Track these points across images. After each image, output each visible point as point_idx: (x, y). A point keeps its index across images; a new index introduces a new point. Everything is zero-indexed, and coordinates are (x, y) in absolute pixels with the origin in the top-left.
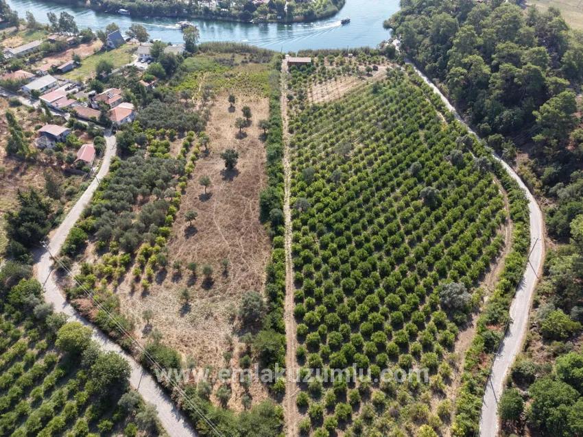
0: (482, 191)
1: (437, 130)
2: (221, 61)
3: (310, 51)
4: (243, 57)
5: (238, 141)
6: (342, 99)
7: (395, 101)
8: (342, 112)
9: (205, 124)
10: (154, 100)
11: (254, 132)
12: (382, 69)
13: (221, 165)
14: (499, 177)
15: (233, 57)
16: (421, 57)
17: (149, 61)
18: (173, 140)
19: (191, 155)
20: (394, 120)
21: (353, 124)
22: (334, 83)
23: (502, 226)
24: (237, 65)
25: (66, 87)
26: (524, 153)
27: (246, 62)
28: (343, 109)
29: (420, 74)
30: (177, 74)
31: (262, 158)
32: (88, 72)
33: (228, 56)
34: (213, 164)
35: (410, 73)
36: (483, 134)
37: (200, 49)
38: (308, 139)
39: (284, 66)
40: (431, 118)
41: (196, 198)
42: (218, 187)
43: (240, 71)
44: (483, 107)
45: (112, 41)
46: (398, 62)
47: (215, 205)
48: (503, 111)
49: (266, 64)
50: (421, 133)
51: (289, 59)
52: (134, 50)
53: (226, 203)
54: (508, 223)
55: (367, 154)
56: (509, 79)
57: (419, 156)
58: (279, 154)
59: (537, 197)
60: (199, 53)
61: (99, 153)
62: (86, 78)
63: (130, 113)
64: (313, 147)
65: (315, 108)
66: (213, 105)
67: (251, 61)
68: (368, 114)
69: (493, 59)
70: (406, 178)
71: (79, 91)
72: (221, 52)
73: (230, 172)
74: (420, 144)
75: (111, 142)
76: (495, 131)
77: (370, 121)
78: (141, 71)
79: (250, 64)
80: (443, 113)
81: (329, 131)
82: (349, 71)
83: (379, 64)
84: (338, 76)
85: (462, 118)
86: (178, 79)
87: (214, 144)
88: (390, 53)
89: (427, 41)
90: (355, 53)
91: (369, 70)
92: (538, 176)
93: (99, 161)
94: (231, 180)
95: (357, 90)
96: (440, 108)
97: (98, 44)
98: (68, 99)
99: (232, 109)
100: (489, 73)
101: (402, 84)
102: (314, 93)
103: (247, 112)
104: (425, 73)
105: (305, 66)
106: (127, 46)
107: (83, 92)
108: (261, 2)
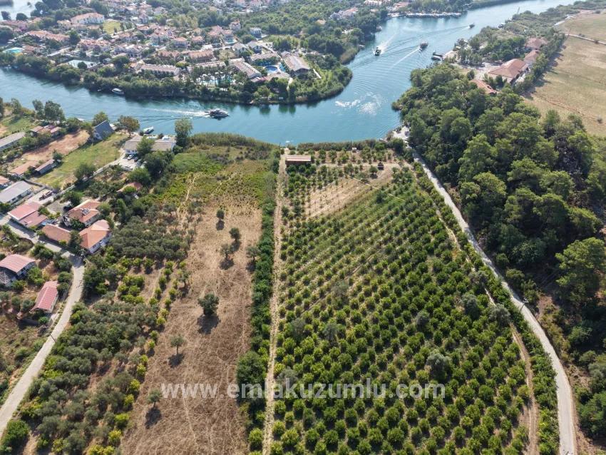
0: (500, 354)
1: (448, 259)
2: (215, 157)
3: (311, 145)
4: (240, 151)
5: (223, 271)
6: (343, 211)
7: (401, 214)
8: (341, 230)
9: (187, 248)
10: (134, 218)
11: (241, 259)
12: (389, 166)
13: (198, 312)
14: (520, 331)
15: (228, 151)
16: (431, 156)
17: (137, 158)
18: (149, 271)
19: (166, 296)
20: (399, 242)
21: (352, 247)
22: (334, 187)
23: (525, 408)
24: (231, 162)
25: (40, 195)
26: (547, 296)
27: (242, 158)
28: (343, 225)
29: (430, 175)
30: (163, 179)
31: (247, 298)
32: (64, 179)
33: (223, 150)
34: (190, 307)
35: (420, 175)
36: (501, 267)
37: (193, 141)
38: (302, 268)
39: (282, 165)
40: (442, 241)
41: (165, 362)
42: (193, 344)
43: (234, 172)
44: (499, 233)
45: (100, 131)
46: (406, 158)
47: (186, 373)
48: (521, 241)
49: (263, 161)
50: (431, 261)
51: (287, 157)
52: (120, 144)
53: (199, 371)
54: (531, 403)
55: (368, 294)
57: (427, 299)
58: (267, 294)
59: (565, 364)
60: (191, 147)
61: (62, 294)
62: (64, 183)
63: (104, 236)
64: (306, 282)
65: (313, 225)
66: (199, 220)
67: (246, 157)
68: (370, 234)
69: (508, 176)
70: (411, 333)
71: (55, 200)
72: (215, 145)
73: (209, 319)
74: (428, 280)
75: (78, 274)
76: (512, 263)
77: (372, 243)
78: (126, 171)
79: (246, 161)
80: (455, 232)
81: (326, 257)
82: (352, 171)
83: (385, 161)
84: (339, 179)
85: (476, 240)
86: (164, 184)
87: (195, 278)
88: (398, 147)
89: (437, 136)
90: (359, 147)
91: (373, 170)
92: (566, 332)
93: (61, 304)
94: (209, 332)
95: (359, 197)
96: (452, 224)
97: (83, 136)
98: (40, 215)
99: (220, 226)
100: (505, 193)
101: (411, 189)
102: (312, 201)
103: (235, 234)
104: (435, 175)
105: (304, 166)
106: (117, 137)
107: (58, 202)
108: (262, 79)
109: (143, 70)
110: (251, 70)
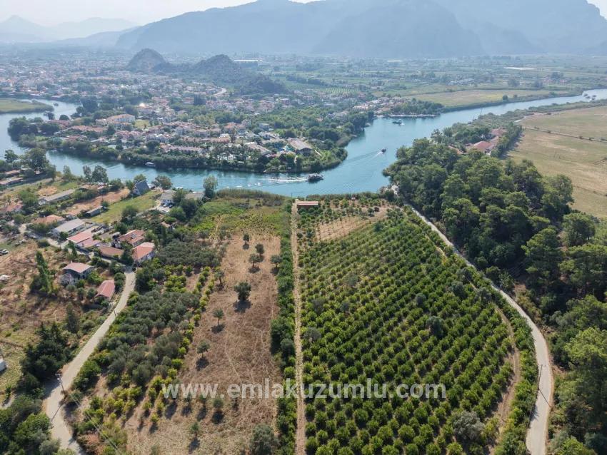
0: (486, 320)
1: (438, 264)
2: (236, 204)
3: (317, 196)
4: (257, 201)
5: (251, 275)
6: (348, 237)
7: (396, 238)
8: (347, 248)
9: (220, 260)
10: (174, 240)
11: (266, 266)
12: (383, 210)
13: (234, 298)
14: (501, 307)
15: (248, 201)
16: (417, 200)
17: (171, 206)
18: (189, 275)
19: (206, 289)
20: (397, 255)
21: (358, 258)
22: (339, 222)
23: (509, 354)
24: (251, 208)
25: (93, 229)
26: (521, 284)
27: (260, 205)
28: (349, 245)
29: (418, 214)
30: (196, 217)
31: (273, 290)
32: (114, 216)
33: (244, 201)
34: (226, 297)
35: (409, 214)
36: (481, 267)
37: (218, 195)
38: (317, 272)
39: (294, 207)
40: (431, 252)
41: (209, 330)
42: (230, 319)
43: (254, 214)
44: (477, 243)
45: (138, 189)
46: (397, 204)
47: (226, 337)
48: (496, 245)
49: (278, 207)
50: (423, 266)
51: (298, 202)
52: (158, 197)
53: (238, 335)
54: (514, 351)
55: (373, 286)
56: (496, 218)
57: (423, 288)
58: (288, 287)
59: (539, 325)
60: (217, 198)
61: (118, 288)
62: (112, 221)
63: (150, 251)
64: (322, 279)
65: (323, 245)
66: (228, 243)
67: (264, 205)
68: (372, 250)
69: (480, 202)
70: (411, 308)
71: (105, 232)
72: (237, 197)
73: (243, 304)
74: (423, 276)
75: (130, 278)
76: (491, 264)
77: (374, 256)
78: (162, 214)
79: (263, 207)
80: (442, 248)
81: (337, 264)
82: (352, 212)
83: (380, 206)
84: (343, 217)
85: (461, 253)
86: (197, 220)
87: (228, 279)
88: (390, 197)
89: (422, 187)
90: (358, 197)
91: (371, 211)
92: (537, 305)
93: (117, 296)
94: (244, 311)
95: (360, 228)
96: (439, 243)
97: (126, 192)
98: (94, 240)
99: (246, 247)
100: (479, 213)
101: (402, 223)
102: (322, 231)
103: (260, 249)
104: (422, 213)
105: (312, 209)
106: (152, 193)
107: (108, 233)
108: (273, 156)
109: (171, 150)
110: (264, 150)
